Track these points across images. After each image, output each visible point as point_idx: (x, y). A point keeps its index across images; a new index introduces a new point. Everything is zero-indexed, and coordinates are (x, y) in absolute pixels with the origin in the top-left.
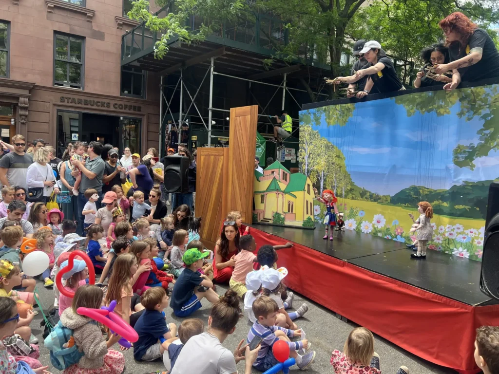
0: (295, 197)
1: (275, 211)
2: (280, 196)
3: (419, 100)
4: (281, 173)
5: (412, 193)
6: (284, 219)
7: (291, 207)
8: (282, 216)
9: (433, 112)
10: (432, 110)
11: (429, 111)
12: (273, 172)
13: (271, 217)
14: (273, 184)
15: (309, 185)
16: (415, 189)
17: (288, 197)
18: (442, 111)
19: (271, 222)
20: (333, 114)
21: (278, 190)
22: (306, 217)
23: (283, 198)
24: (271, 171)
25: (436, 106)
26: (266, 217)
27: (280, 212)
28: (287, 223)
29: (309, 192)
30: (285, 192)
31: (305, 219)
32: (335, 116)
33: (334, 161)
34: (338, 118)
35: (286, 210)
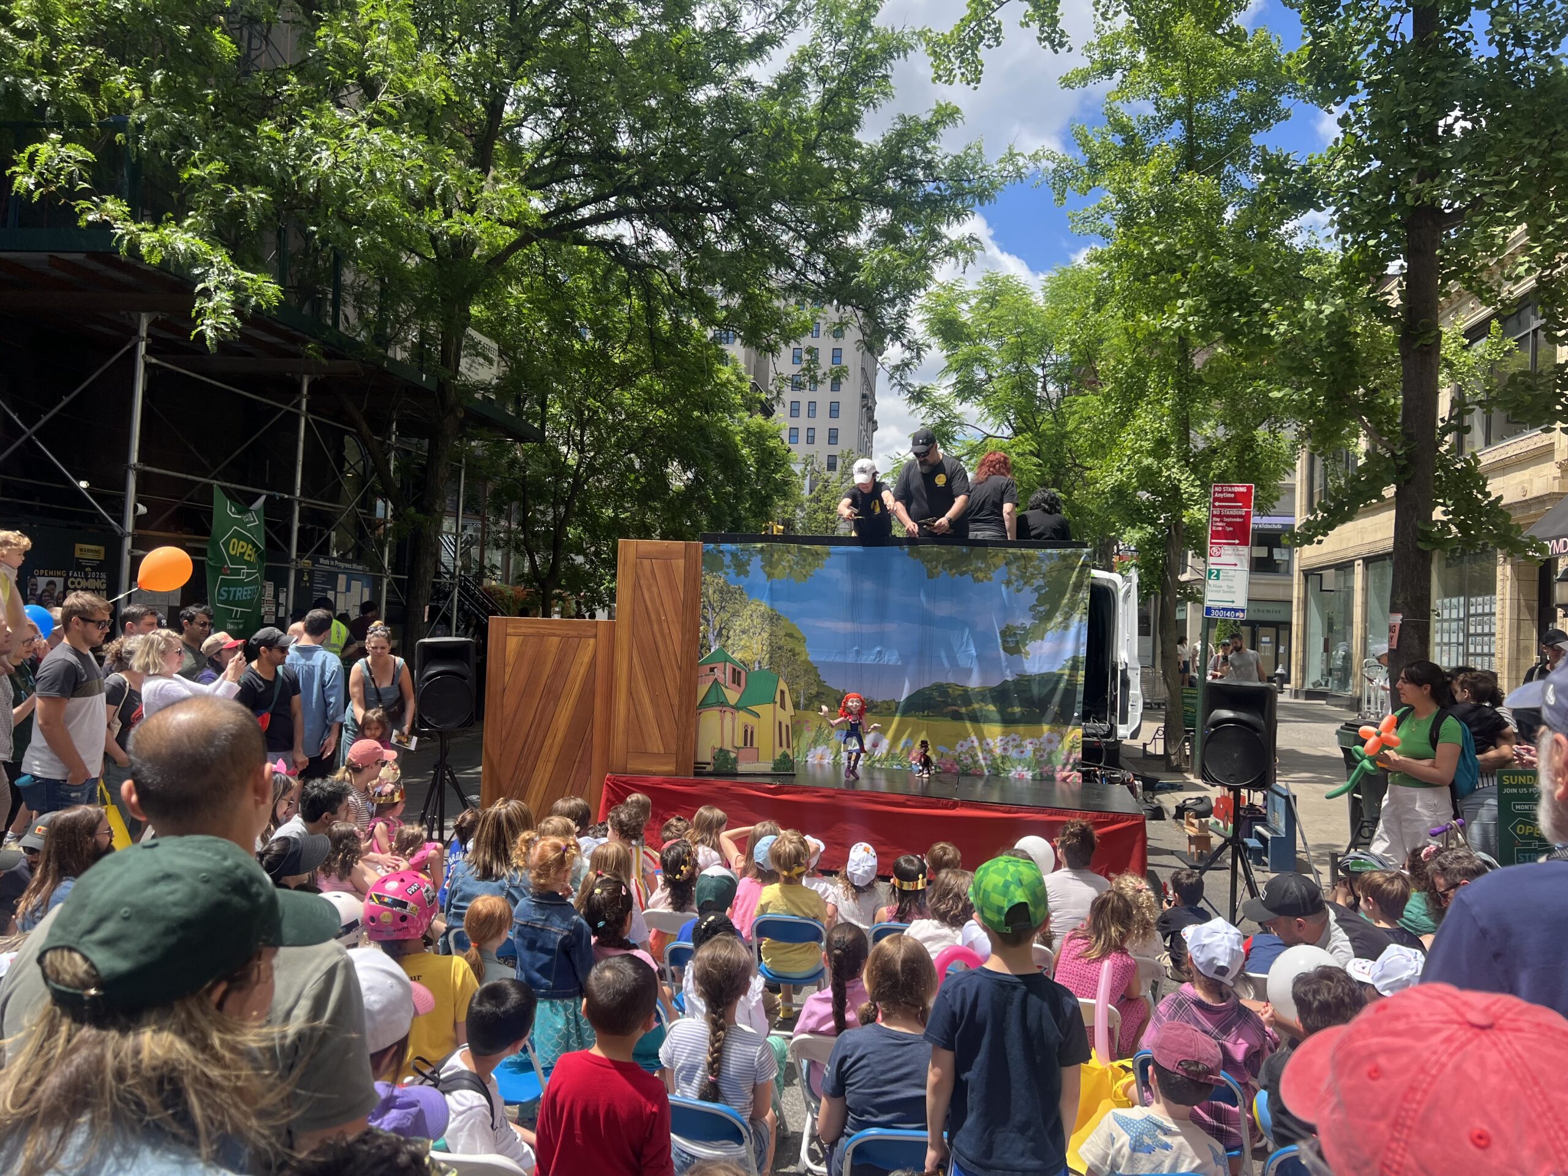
0: (758, 716)
1: (718, 746)
2: (728, 715)
3: (948, 557)
4: (729, 672)
5: (935, 694)
6: (736, 760)
7: (748, 736)
8: (733, 755)
9: (968, 577)
10: (965, 572)
11: (962, 574)
12: (712, 670)
13: (709, 759)
14: (714, 690)
15: (782, 692)
16: (941, 689)
17: (743, 717)
18: (981, 575)
19: (709, 768)
20: (780, 560)
21: (723, 704)
22: (779, 752)
23: (733, 720)
24: (708, 667)
25: (972, 568)
26: (699, 760)
27: (728, 746)
28: (742, 768)
29: (783, 706)
30: (736, 708)
31: (777, 757)
32: (785, 564)
33: (782, 643)
34: (791, 567)
35: (740, 743)
